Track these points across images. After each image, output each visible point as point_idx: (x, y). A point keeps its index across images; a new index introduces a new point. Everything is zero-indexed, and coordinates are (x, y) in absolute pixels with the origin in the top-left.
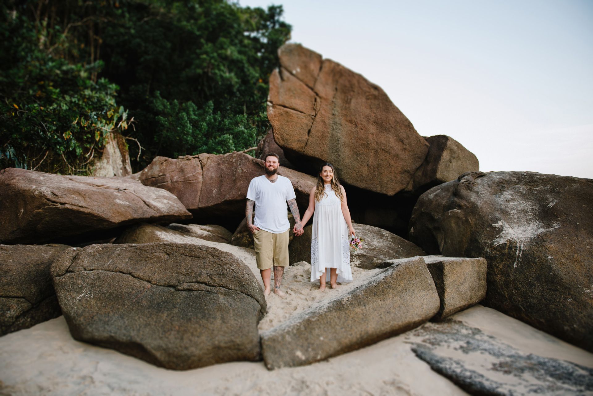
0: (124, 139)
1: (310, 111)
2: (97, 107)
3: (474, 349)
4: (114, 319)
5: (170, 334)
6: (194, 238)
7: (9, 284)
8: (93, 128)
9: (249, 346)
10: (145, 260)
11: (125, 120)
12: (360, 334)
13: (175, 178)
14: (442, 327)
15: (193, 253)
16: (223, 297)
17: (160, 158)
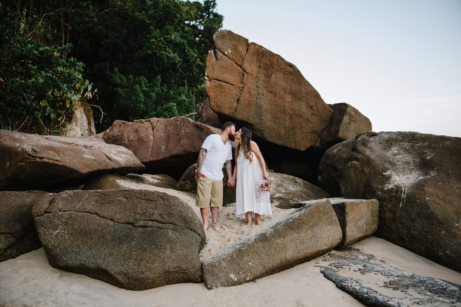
0: (89, 106)
1: (239, 84)
2: (67, 81)
3: (370, 271)
4: (84, 250)
5: (130, 262)
6: (147, 185)
8: (65, 97)
9: (193, 271)
10: (109, 203)
11: (90, 91)
12: (281, 260)
13: (131, 137)
14: (344, 254)
15: (147, 197)
16: (171, 232)
17: (119, 121)
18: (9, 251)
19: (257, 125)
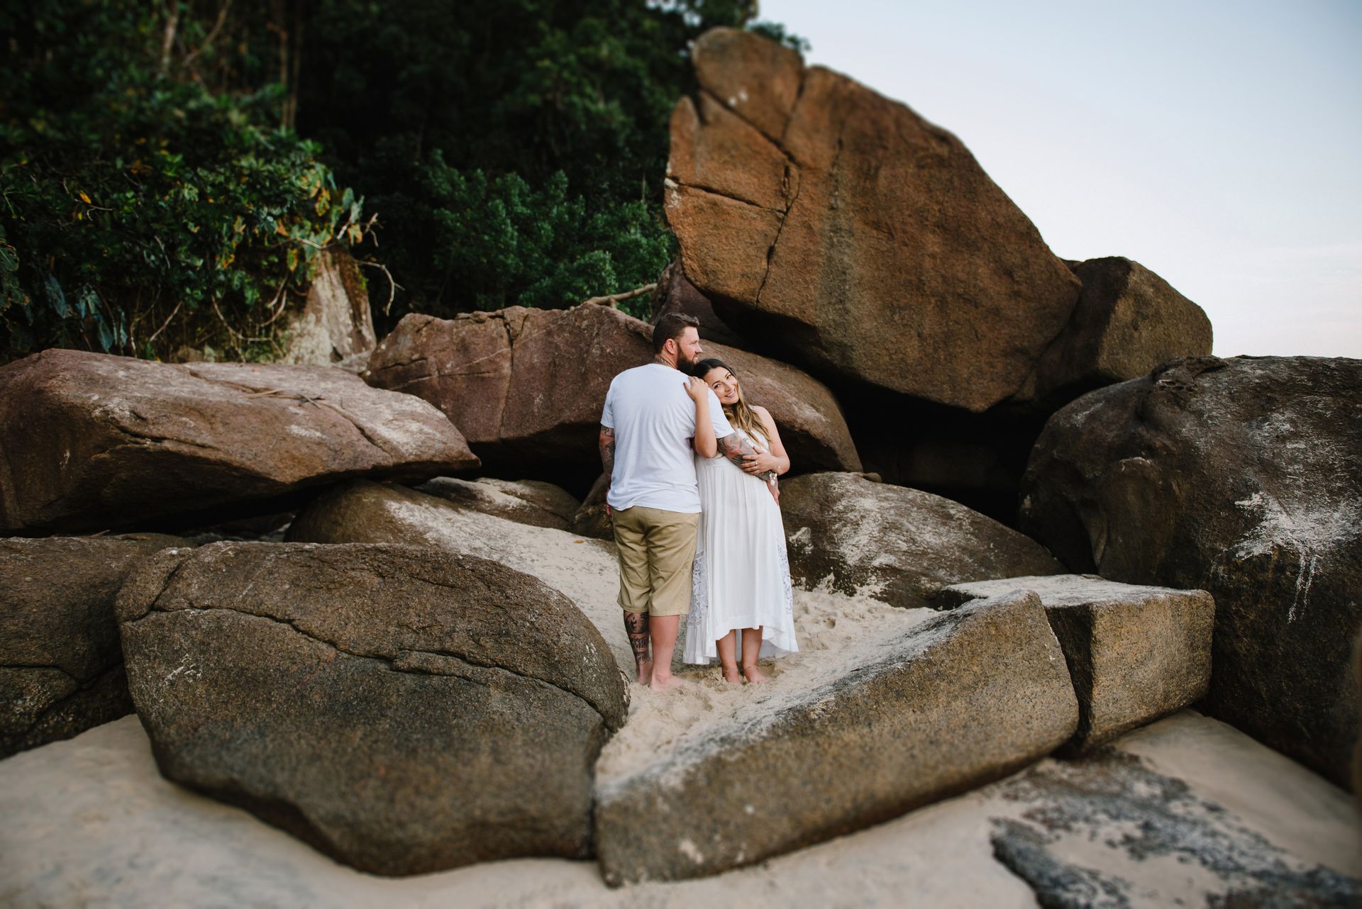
0: (356, 265)
1: (772, 200)
2: (270, 196)
3: (1162, 848)
4: (244, 736)
5: (364, 787)
6: (484, 515)
7: (19, 636)
8: (284, 241)
9: (561, 823)
10: (329, 589)
11: (357, 221)
12: (854, 800)
13: (449, 366)
14: (1083, 775)
15: (441, 574)
16: (499, 696)
17: (414, 317)
18: (52, 719)
19: (832, 331)
